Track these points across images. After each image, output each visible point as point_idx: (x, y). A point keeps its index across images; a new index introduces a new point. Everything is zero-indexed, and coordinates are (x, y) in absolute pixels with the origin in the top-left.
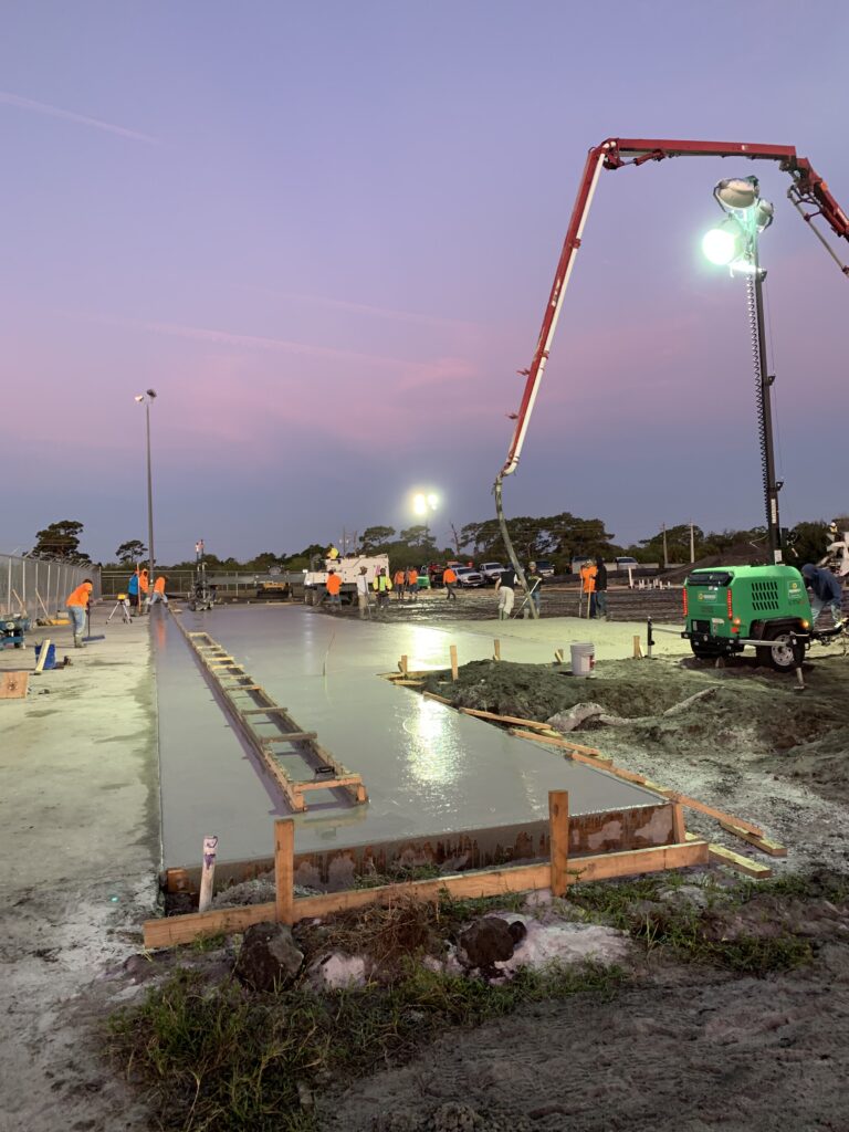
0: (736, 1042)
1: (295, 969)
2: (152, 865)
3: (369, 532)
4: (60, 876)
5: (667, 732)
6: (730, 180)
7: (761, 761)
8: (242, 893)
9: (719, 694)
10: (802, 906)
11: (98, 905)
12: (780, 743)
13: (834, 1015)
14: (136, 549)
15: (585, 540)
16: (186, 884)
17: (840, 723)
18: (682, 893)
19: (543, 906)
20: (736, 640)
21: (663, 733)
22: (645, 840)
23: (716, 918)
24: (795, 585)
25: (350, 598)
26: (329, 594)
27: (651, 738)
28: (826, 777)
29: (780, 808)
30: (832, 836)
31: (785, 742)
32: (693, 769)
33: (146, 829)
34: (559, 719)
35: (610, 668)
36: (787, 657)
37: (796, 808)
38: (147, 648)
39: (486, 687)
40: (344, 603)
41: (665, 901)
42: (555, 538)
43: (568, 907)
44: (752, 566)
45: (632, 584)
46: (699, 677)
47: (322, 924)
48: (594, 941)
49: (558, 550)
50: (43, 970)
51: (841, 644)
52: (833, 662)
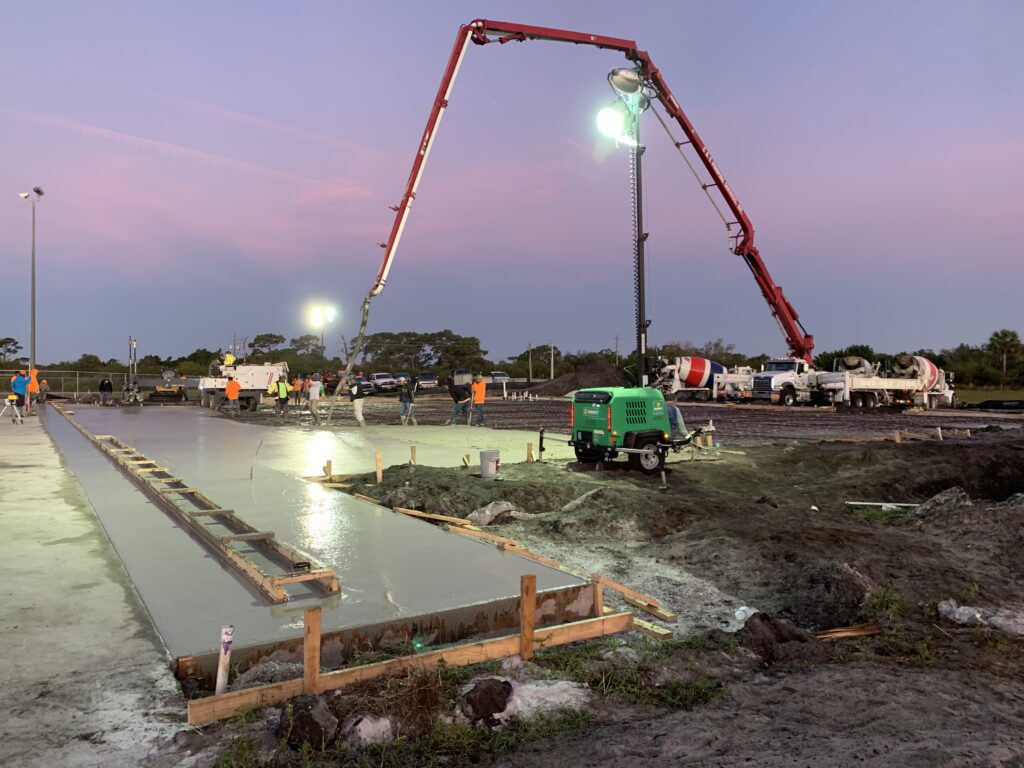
0: (685, 755)
1: (332, 731)
2: (160, 656)
3: (258, 339)
4: (71, 670)
5: (567, 524)
6: (620, 69)
7: (643, 547)
8: (264, 673)
9: (606, 493)
10: (707, 657)
11: (123, 693)
12: (657, 533)
13: (746, 731)
14: (9, 347)
15: (463, 355)
16: (195, 670)
17: (699, 516)
18: (619, 653)
19: (517, 668)
20: (614, 448)
21: (563, 526)
22: (572, 614)
23: (649, 670)
24: (659, 404)
25: (248, 403)
26: (227, 399)
27: (555, 530)
28: (695, 559)
29: (665, 585)
30: (707, 605)
31: (660, 532)
32: (592, 555)
33: (137, 624)
34: (477, 515)
35: (511, 471)
36: (651, 463)
37: (677, 585)
38: (53, 450)
39: (412, 489)
40: (243, 408)
41: (608, 659)
42: (436, 352)
43: (536, 669)
44: (626, 387)
45: (505, 395)
46: (584, 478)
47: (343, 694)
48: (562, 693)
49: (439, 363)
50: (94, 751)
51: (688, 452)
52: (685, 467)
